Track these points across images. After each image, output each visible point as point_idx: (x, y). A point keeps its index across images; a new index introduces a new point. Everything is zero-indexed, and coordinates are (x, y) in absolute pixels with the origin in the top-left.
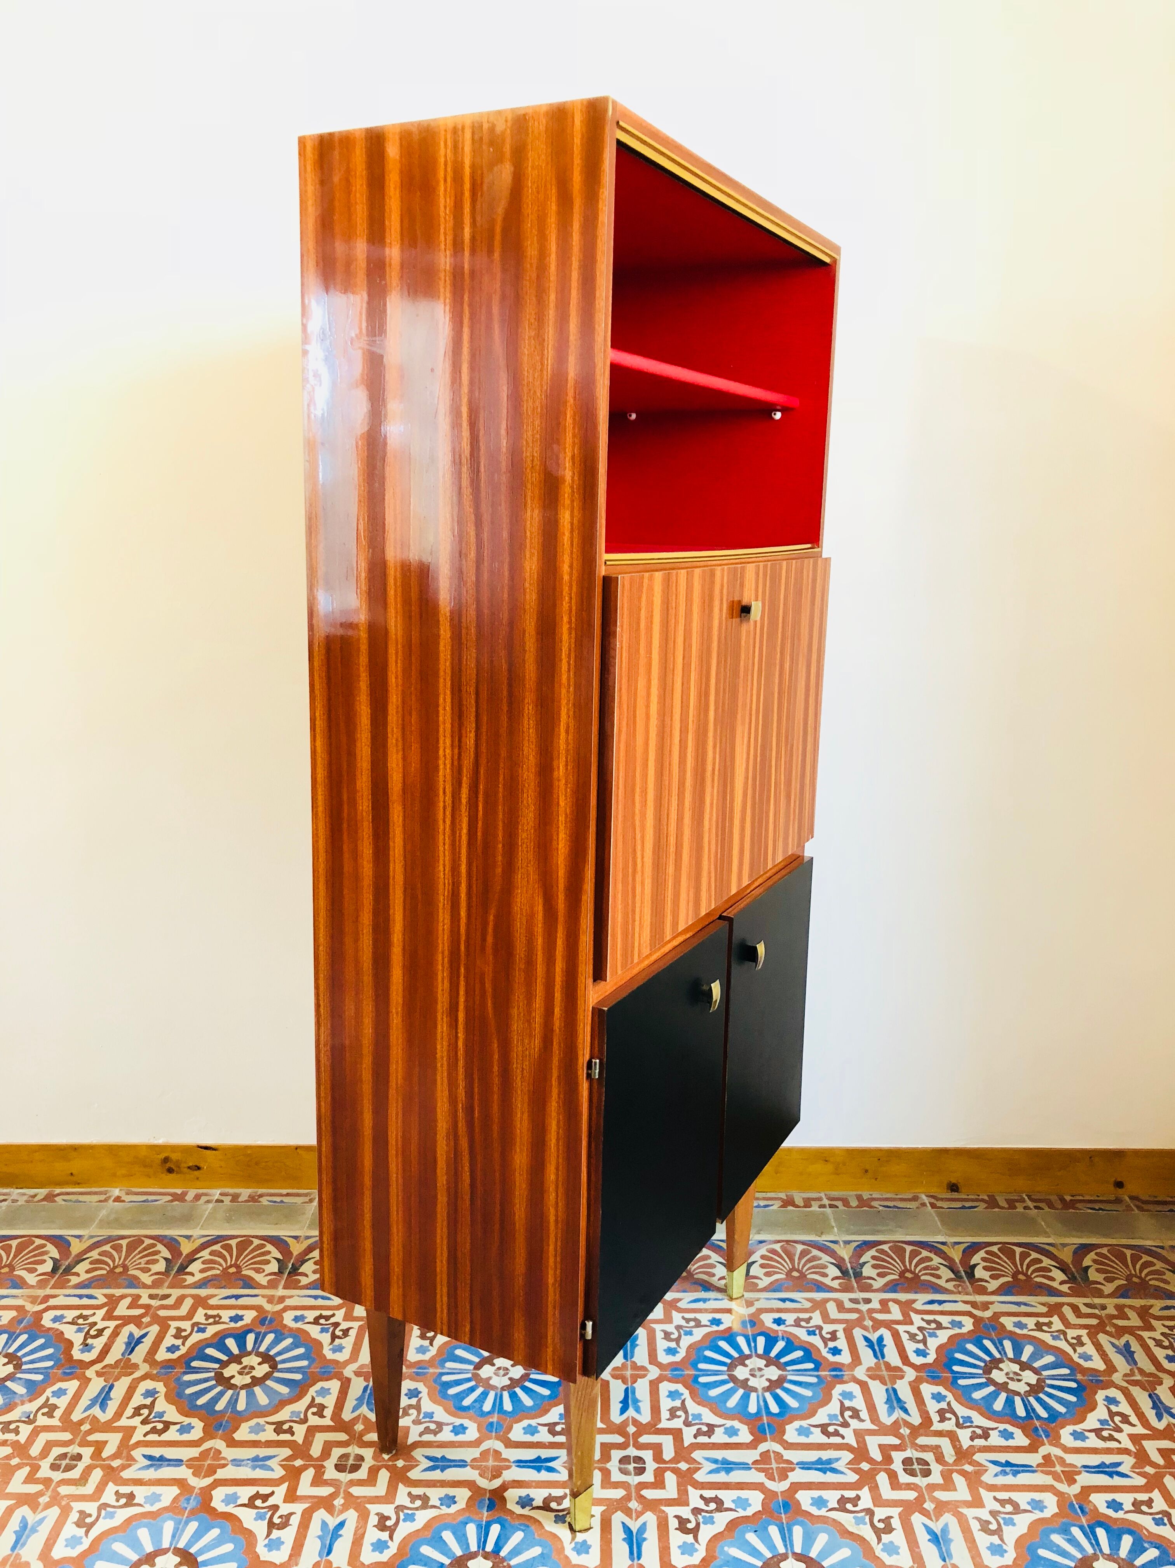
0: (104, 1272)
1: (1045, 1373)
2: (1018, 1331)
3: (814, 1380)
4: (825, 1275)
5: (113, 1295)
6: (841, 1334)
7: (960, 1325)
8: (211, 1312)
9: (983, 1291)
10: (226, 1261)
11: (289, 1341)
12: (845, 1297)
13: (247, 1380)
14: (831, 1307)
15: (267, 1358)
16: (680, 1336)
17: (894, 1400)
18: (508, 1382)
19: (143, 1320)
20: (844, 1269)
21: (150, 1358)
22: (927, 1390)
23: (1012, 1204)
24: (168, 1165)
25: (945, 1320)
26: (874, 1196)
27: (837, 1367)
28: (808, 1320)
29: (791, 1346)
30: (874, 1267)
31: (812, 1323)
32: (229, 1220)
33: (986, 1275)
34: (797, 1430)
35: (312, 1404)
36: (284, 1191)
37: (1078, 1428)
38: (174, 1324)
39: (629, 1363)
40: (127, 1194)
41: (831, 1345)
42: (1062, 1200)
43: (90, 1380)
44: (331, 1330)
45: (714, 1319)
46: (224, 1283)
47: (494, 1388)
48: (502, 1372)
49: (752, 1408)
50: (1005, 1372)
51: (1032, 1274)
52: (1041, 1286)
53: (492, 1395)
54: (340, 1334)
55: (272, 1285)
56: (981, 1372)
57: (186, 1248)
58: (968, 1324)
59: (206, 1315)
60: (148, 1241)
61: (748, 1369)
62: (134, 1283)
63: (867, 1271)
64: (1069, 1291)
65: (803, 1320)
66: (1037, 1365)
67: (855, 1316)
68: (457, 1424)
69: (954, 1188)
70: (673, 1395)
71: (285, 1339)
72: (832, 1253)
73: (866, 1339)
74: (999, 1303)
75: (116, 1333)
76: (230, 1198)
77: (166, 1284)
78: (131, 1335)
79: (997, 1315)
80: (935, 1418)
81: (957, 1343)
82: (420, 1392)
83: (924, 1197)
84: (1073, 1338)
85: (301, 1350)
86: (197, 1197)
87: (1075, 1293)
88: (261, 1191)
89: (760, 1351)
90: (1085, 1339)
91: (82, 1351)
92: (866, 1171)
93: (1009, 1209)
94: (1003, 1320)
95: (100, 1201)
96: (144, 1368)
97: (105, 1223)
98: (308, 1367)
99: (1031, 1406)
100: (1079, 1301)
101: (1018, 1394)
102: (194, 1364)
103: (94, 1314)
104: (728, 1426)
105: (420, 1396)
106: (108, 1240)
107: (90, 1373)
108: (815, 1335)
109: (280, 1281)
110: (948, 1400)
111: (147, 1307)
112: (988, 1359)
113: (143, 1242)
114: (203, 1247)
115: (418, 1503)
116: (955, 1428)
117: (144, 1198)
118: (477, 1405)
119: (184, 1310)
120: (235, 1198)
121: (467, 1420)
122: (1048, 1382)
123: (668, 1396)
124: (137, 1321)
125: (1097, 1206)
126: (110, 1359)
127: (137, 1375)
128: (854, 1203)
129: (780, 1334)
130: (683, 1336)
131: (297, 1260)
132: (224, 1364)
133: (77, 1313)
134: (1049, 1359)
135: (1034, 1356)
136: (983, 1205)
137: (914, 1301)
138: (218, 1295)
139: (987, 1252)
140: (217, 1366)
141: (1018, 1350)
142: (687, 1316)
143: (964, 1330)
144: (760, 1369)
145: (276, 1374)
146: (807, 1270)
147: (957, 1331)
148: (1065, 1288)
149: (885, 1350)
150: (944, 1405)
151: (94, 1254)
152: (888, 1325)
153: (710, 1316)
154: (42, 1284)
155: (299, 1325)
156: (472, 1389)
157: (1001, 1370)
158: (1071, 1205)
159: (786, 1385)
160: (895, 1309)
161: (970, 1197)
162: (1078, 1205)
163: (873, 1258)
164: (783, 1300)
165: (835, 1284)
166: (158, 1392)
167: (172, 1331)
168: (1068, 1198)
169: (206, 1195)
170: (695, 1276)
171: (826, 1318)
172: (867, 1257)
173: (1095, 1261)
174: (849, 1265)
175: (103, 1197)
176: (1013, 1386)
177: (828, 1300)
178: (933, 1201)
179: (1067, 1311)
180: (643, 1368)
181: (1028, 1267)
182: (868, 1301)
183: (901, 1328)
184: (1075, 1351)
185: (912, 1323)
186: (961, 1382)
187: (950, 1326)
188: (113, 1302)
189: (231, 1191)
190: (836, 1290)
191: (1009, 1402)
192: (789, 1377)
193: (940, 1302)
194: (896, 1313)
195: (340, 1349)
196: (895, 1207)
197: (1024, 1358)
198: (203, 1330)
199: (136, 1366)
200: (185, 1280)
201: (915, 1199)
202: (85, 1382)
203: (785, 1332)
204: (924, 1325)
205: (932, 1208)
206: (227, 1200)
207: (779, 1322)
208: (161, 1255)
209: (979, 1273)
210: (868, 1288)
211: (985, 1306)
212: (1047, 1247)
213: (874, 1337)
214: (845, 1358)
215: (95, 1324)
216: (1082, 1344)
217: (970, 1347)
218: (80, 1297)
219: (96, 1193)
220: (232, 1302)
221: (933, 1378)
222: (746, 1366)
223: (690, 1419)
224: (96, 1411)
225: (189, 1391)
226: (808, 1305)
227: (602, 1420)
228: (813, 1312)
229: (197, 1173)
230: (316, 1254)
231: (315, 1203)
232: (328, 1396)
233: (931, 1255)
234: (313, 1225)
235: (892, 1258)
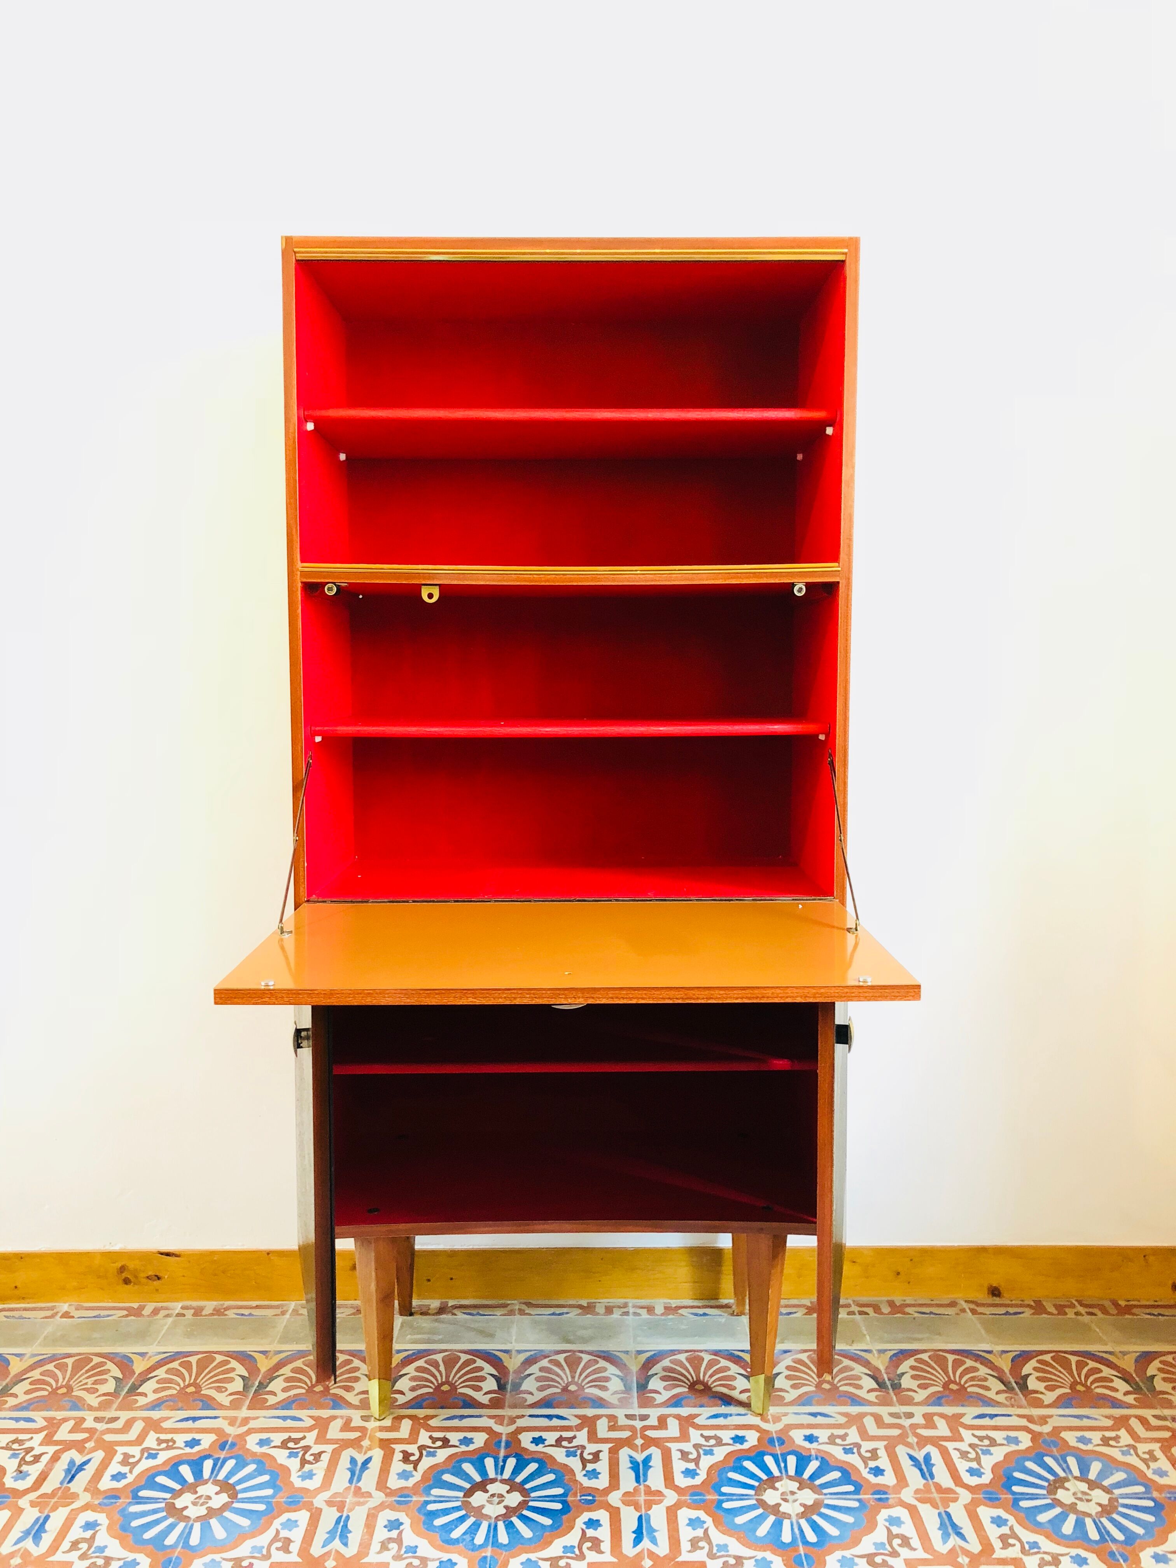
0: (45, 1393)
1: (1117, 1492)
2: (1081, 1446)
3: (856, 1504)
4: (859, 1387)
5: (54, 1418)
6: (882, 1453)
7: (1016, 1441)
8: (163, 1437)
9: (1039, 1404)
10: (184, 1380)
11: (252, 1467)
12: (883, 1411)
13: (203, 1511)
14: (869, 1422)
15: (226, 1487)
16: (699, 1456)
17: (949, 1525)
18: (504, 1511)
19: (87, 1445)
20: (880, 1380)
21: (92, 1486)
22: (986, 1513)
23: (1061, 1309)
24: (124, 1275)
25: (999, 1436)
26: (908, 1302)
27: (880, 1491)
28: (844, 1437)
29: (826, 1466)
30: (914, 1377)
31: (849, 1440)
32: (189, 1335)
33: (1040, 1386)
34: (839, 1561)
35: (276, 1538)
36: (254, 1303)
37: (1160, 1550)
38: (121, 1450)
39: (642, 1487)
40: (77, 1309)
41: (872, 1464)
42: (1115, 1304)
43: (22, 1511)
44: (300, 1455)
45: (737, 1436)
46: (180, 1405)
47: (487, 1517)
48: (496, 1499)
49: (786, 1537)
50: (1072, 1491)
51: (1092, 1383)
52: (1104, 1397)
53: (484, 1526)
54: (311, 1458)
55: (235, 1405)
56: (1044, 1492)
57: (139, 1366)
58: (1025, 1441)
59: (158, 1439)
60: (97, 1360)
61: (778, 1493)
62: (78, 1404)
63: (906, 1382)
64: (1134, 1403)
65: (838, 1437)
66: (1106, 1483)
67: (896, 1432)
68: (445, 1559)
69: (995, 1292)
70: (694, 1523)
71: (248, 1464)
72: (866, 1364)
73: (912, 1458)
74: (1059, 1417)
75: (54, 1460)
76: (192, 1311)
77: (115, 1406)
78: (72, 1462)
79: (1057, 1430)
80: (997, 1544)
81: (1015, 1460)
82: (402, 1524)
83: (963, 1303)
84: (1144, 1453)
85: (266, 1478)
86: (156, 1312)
87: (1143, 1404)
88: (227, 1303)
89: (792, 1471)
90: (1158, 1454)
91: (16, 1479)
92: (898, 1274)
93: (1058, 1314)
94: (1064, 1434)
95: (46, 1318)
96: (85, 1498)
98: (273, 1496)
99: (1105, 1528)
100: (1147, 1413)
101: (1089, 1515)
102: (142, 1494)
103: (32, 1438)
104: (759, 1557)
105: (401, 1527)
106: (53, 1358)
107: (23, 1502)
108: (853, 1453)
109: (245, 1401)
110: (1009, 1524)
111: (92, 1431)
112: (1051, 1478)
113: (91, 1360)
114: (159, 1364)
116: (1021, 1555)
117: (96, 1313)
118: (468, 1537)
119: (133, 1434)
120: (198, 1312)
121: (456, 1555)
122: (1121, 1501)
123: (688, 1525)
124: (79, 1446)
125: (1156, 1311)
126: (47, 1487)
127: (77, 1505)
128: (886, 1309)
129: (813, 1453)
130: (703, 1457)
131: (264, 1377)
132: (177, 1494)
133: (13, 1437)
134: (1120, 1476)
135: (1102, 1474)
136: (1028, 1312)
137: (962, 1415)
138: (172, 1418)
139: (1039, 1361)
140: (168, 1496)
141: (1084, 1468)
142: (707, 1433)
143: (1022, 1447)
144: (793, 1493)
145: (236, 1505)
146: (839, 1381)
147: (1013, 1447)
148: (1130, 1399)
149: (934, 1470)
150: (1005, 1530)
151: (36, 1374)
152: (935, 1441)
153: (733, 1433)
155: (265, 1449)
156: (462, 1519)
157: (1068, 1489)
158: (1128, 1310)
159: (823, 1510)
160: (941, 1424)
161: (1013, 1302)
162: (1135, 1310)
164: (814, 1415)
165: (872, 1397)
166: (99, 1525)
167: (118, 1457)
168: (1122, 1303)
169: (167, 1309)
170: (714, 1390)
171: (864, 1434)
172: (905, 1367)
173: (1159, 1370)
174: (885, 1376)
175: (49, 1313)
176: (1082, 1506)
177: (864, 1415)
178: (973, 1306)
179: (1134, 1423)
180: (659, 1493)
181: (1087, 1377)
182: (910, 1415)
183: (950, 1445)
184: (1148, 1467)
185: (962, 1440)
186: (1024, 1504)
187: (1005, 1442)
188: (53, 1425)
189: (195, 1304)
190: (871, 1403)
191: (1080, 1525)
192: (827, 1502)
193: (992, 1416)
194: (942, 1429)
195: (310, 1476)
196: (931, 1313)
197: (1092, 1476)
198: (154, 1456)
199: (75, 1496)
200: (137, 1401)
201: (953, 1304)
202: (16, 1513)
203: (818, 1450)
204: (976, 1441)
205: (973, 1314)
206: (189, 1313)
207: (810, 1439)
208: (111, 1374)
209: (1033, 1384)
210: (909, 1402)
211: (1043, 1420)
212: (1104, 1355)
213: (920, 1456)
214: (889, 1479)
215: (32, 1449)
216: (1155, 1459)
217: (1030, 1465)
218: (17, 1420)
219: (41, 1309)
220: (189, 1424)
221: (990, 1499)
222: (776, 1489)
223: (715, 1551)
224: (28, 1544)
225: (135, 1523)
226: (842, 1420)
227: (613, 1553)
228: (849, 1428)
229: (157, 1283)
230: (286, 1371)
231: (287, 1316)
232: (295, 1529)
233: (978, 1365)
234: (284, 1339)
235: (934, 1369)
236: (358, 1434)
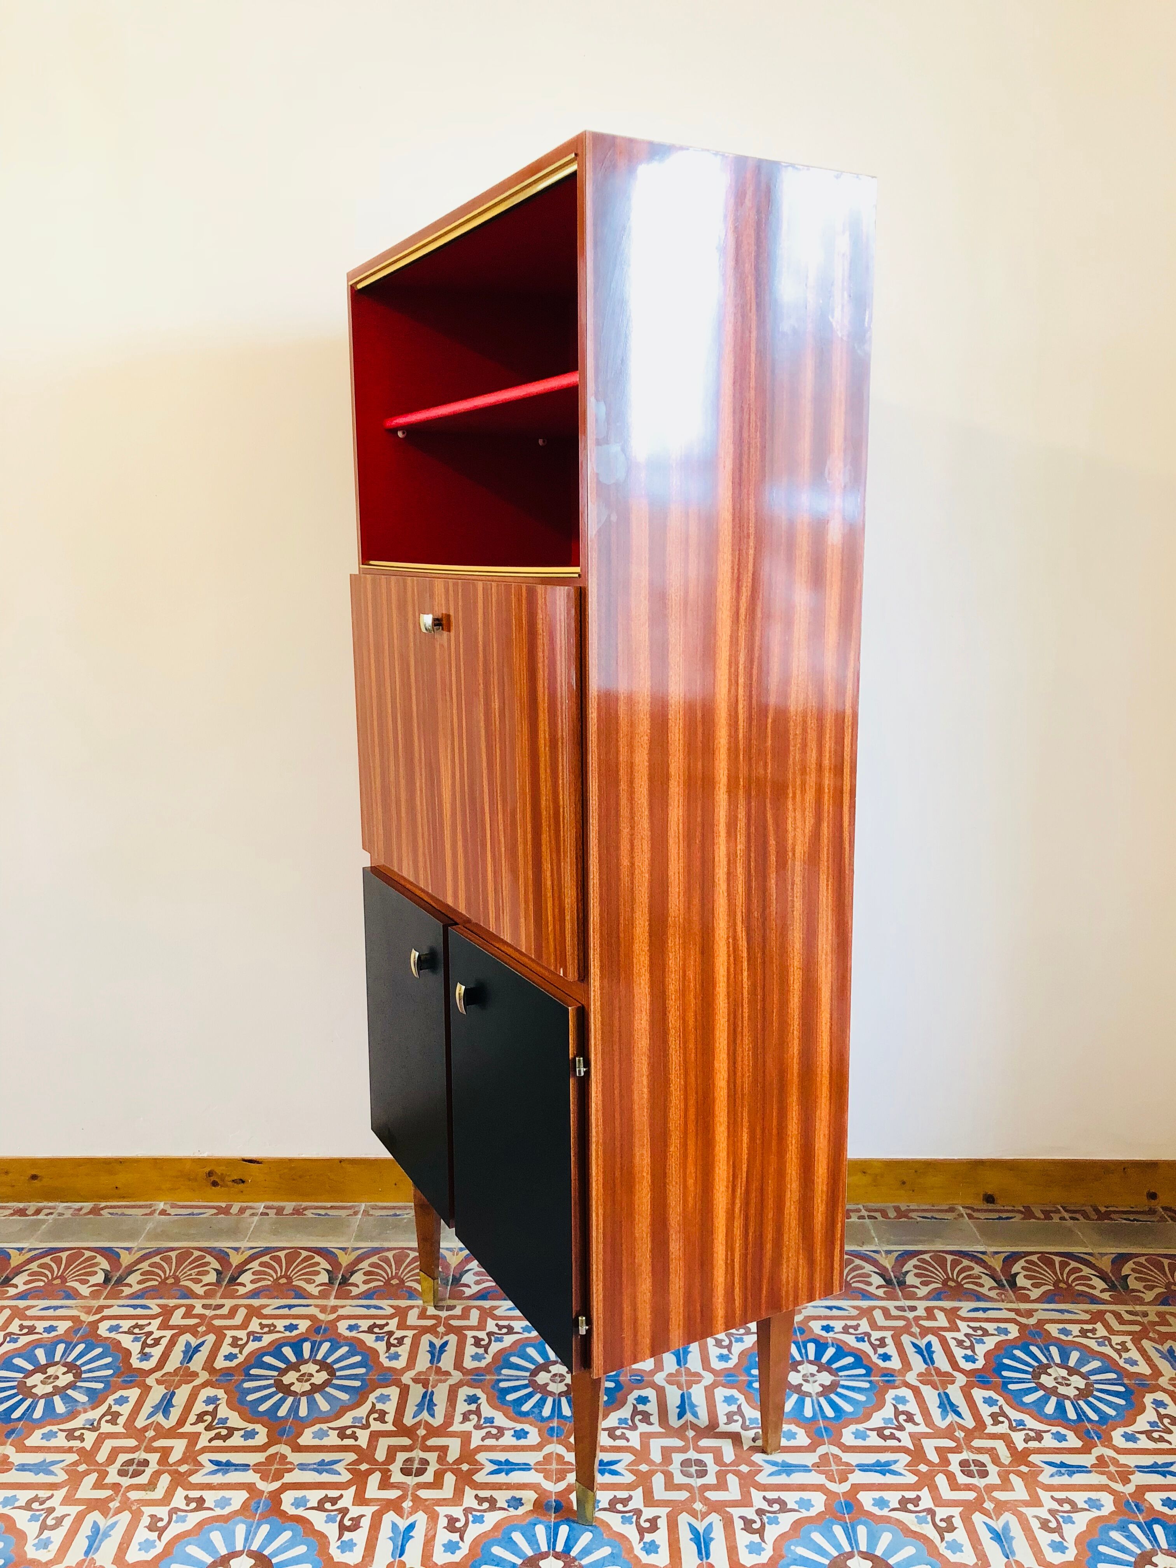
0: (156, 1283)
1: (1093, 1378)
2: (1063, 1337)
3: (866, 1385)
4: (869, 1284)
5: (167, 1306)
6: (889, 1341)
7: (1006, 1332)
8: (265, 1322)
9: (1026, 1299)
10: (276, 1272)
11: (344, 1350)
12: (890, 1305)
13: (307, 1387)
14: (878, 1315)
15: (324, 1365)
16: (731, 1343)
17: (947, 1405)
18: (565, 1388)
19: (199, 1329)
20: (887, 1278)
21: (209, 1366)
22: (978, 1394)
23: (1047, 1215)
24: (213, 1178)
25: (991, 1327)
26: (911, 1208)
27: (888, 1373)
28: (856, 1328)
29: (841, 1351)
30: (916, 1275)
31: (860, 1330)
32: (275, 1232)
33: (1027, 1283)
34: (853, 1433)
35: (373, 1410)
36: (329, 1204)
37: (1129, 1430)
38: (230, 1333)
39: (683, 1369)
40: (172, 1207)
41: (881, 1351)
42: (1097, 1211)
43: (151, 1387)
44: (386, 1339)
46: (276, 1294)
47: (551, 1394)
48: (558, 1379)
49: (808, 1412)
50: (1054, 1376)
51: (1072, 1282)
52: (1082, 1294)
53: (550, 1400)
54: (395, 1342)
55: (324, 1295)
56: (1030, 1377)
57: (236, 1260)
58: (1014, 1332)
59: (260, 1324)
60: (197, 1253)
61: (800, 1375)
62: (186, 1293)
63: (910, 1280)
64: (1110, 1299)
65: (851, 1327)
66: (1084, 1370)
67: (901, 1323)
68: (518, 1429)
69: (989, 1199)
70: (729, 1400)
71: (341, 1347)
72: (875, 1263)
73: (915, 1345)
74: (1043, 1311)
75: (172, 1343)
76: (275, 1211)
77: (219, 1294)
78: (188, 1344)
79: (1041, 1323)
80: (988, 1421)
81: (1004, 1349)
82: (479, 1398)
83: (961, 1209)
84: (1117, 1344)
85: (358, 1358)
86: (242, 1211)
87: (1116, 1301)
88: (305, 1204)
89: (812, 1357)
90: (1130, 1345)
91: (141, 1360)
92: (904, 1183)
93: (1045, 1219)
94: (1047, 1326)
95: (146, 1215)
96: (204, 1376)
97: (155, 1235)
98: (366, 1374)
99: (1081, 1409)
100: (1121, 1309)
101: (1068, 1398)
102: (253, 1372)
103: (150, 1323)
105: (479, 1402)
106: (158, 1252)
107: (150, 1381)
108: (864, 1341)
109: (332, 1291)
110: (999, 1404)
111: (201, 1316)
112: (1036, 1364)
113: (192, 1254)
114: (252, 1258)
115: (486, 1505)
116: (1009, 1431)
117: (189, 1211)
118: (536, 1410)
119: (238, 1319)
120: (280, 1211)
121: (528, 1425)
122: (1096, 1386)
123: (724, 1401)
124: (192, 1330)
125: (1132, 1217)
126: (170, 1367)
127: (198, 1382)
128: (892, 1214)
129: (830, 1341)
130: (734, 1343)
131: (346, 1270)
132: (283, 1372)
133: (133, 1322)
134: (1096, 1364)
135: (1081, 1362)
136: (1019, 1216)
137: (959, 1309)
138: (271, 1305)
139: (1026, 1261)
140: (276, 1373)
141: (1065, 1356)
143: (1010, 1337)
144: (813, 1375)
145: (335, 1382)
146: (851, 1279)
147: (1003, 1337)
148: (1106, 1296)
149: (935, 1356)
150: (996, 1409)
151: (145, 1266)
152: (935, 1331)
154: (95, 1295)
155: (354, 1334)
156: (530, 1396)
157: (1050, 1375)
158: (1107, 1215)
159: (839, 1390)
160: (940, 1315)
161: (1006, 1208)
162: (1112, 1216)
163: (915, 1267)
164: (830, 1308)
165: (880, 1292)
166: (219, 1399)
167: (228, 1340)
168: (1103, 1209)
169: (251, 1208)
171: (874, 1325)
172: (909, 1266)
173: (1133, 1270)
174: (892, 1274)
175: (148, 1211)
176: (1062, 1390)
177: (874, 1308)
178: (970, 1212)
179: (1110, 1318)
180: (697, 1374)
181: (1068, 1276)
182: (913, 1309)
183: (948, 1335)
184: (1121, 1357)
185: (958, 1330)
186: (1011, 1387)
187: (996, 1333)
188: (167, 1312)
189: (276, 1204)
190: (882, 1299)
191: (1060, 1407)
192: (842, 1383)
193: (985, 1310)
194: (942, 1320)
195: (396, 1357)
196: (933, 1217)
197: (1072, 1363)
198: (259, 1339)
199: (195, 1375)
200: (237, 1291)
201: (952, 1210)
202: (146, 1390)
203: (834, 1338)
204: (971, 1332)
205: (970, 1218)
206: (272, 1213)
207: (827, 1329)
208: (211, 1266)
209: (1021, 1281)
210: (912, 1296)
211: (1029, 1313)
212: (1086, 1257)
213: (922, 1343)
214: (895, 1363)
215: (151, 1333)
216: (1127, 1350)
217: (1017, 1353)
218: (135, 1307)
219: (140, 1207)
220: (285, 1311)
221: (984, 1382)
222: (798, 1372)
223: (747, 1423)
224: (159, 1418)
225: (250, 1398)
226: (855, 1312)
227: (661, 1424)
228: (861, 1320)
229: (241, 1186)
230: (365, 1265)
231: (359, 1216)
232: (388, 1402)
233: (972, 1264)
234: (360, 1237)
235: (934, 1267)
236: (433, 1322)
